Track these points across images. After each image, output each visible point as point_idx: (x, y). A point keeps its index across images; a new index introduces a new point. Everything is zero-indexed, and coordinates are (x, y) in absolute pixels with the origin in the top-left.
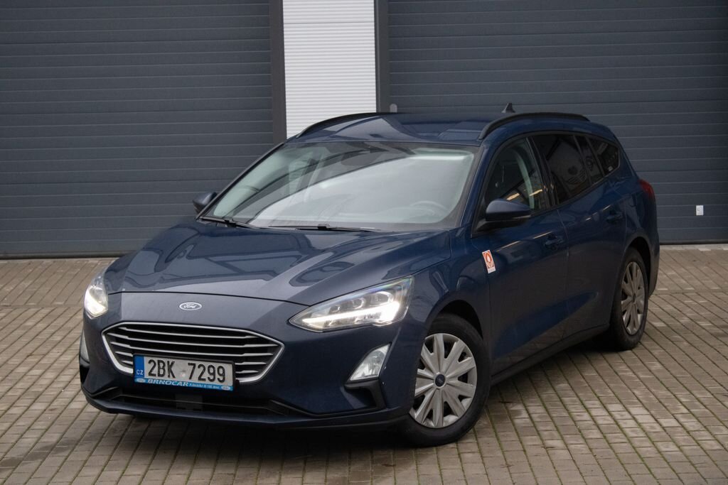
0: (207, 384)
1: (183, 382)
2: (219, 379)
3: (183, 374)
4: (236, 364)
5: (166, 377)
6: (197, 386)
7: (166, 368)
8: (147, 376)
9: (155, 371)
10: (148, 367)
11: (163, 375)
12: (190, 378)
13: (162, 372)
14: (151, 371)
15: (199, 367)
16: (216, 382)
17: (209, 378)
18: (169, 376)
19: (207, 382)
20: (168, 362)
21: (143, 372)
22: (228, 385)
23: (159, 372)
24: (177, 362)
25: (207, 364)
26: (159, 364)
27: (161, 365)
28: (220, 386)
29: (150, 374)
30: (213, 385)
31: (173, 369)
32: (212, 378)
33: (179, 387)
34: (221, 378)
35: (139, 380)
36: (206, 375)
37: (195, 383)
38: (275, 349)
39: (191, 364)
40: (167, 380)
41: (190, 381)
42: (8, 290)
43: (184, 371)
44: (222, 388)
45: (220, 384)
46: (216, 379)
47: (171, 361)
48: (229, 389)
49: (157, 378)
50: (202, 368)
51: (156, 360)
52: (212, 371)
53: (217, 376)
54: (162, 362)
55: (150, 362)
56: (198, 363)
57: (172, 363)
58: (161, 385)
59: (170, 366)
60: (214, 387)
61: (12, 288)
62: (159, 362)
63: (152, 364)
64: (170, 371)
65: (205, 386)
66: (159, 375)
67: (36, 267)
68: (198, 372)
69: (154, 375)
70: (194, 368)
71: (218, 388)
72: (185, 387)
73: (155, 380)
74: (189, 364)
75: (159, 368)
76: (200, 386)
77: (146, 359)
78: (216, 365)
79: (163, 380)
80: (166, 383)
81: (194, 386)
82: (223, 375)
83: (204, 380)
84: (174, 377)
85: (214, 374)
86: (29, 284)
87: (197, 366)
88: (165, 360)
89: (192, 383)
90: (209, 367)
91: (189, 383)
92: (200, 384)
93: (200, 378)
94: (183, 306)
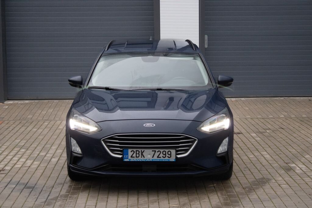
0: (162, 159)
1: (149, 159)
2: (168, 157)
3: (149, 155)
4: (177, 149)
5: (140, 158)
6: (157, 160)
7: (140, 154)
8: (130, 158)
9: (134, 155)
10: (130, 154)
11: (138, 157)
12: (153, 157)
13: (138, 155)
14: (132, 155)
15: (158, 152)
16: (167, 158)
17: (163, 157)
18: (141, 157)
19: (162, 158)
20: (141, 151)
21: (128, 156)
22: (173, 159)
23: (136, 155)
24: (146, 150)
25: (162, 150)
26: (136, 152)
27: (138, 152)
28: (169, 160)
29: (132, 157)
30: (165, 160)
32: (164, 156)
33: (147, 161)
34: (169, 156)
35: (125, 160)
36: (161, 155)
37: (156, 159)
39: (154, 151)
40: (140, 159)
41: (153, 158)
42: (44, 113)
43: (149, 154)
44: (170, 160)
45: (168, 159)
47: (143, 150)
48: (174, 160)
49: (135, 158)
50: (159, 152)
51: (135, 150)
53: (167, 155)
54: (138, 151)
55: (131, 151)
56: (157, 150)
57: (144, 151)
58: (138, 161)
60: (166, 160)
61: (45, 112)
62: (136, 151)
63: (133, 152)
64: (142, 154)
65: (161, 160)
66: (136, 157)
67: (52, 103)
68: (157, 154)
69: (134, 157)
70: (155, 152)
71: (168, 160)
72: (150, 161)
73: (135, 159)
74: (153, 151)
75: (136, 154)
76: (159, 160)
77: (130, 150)
78: (167, 150)
79: (139, 159)
80: (140, 160)
81: (155, 160)
82: (170, 155)
83: (160, 157)
84: (144, 157)
85: (165, 154)
86: (52, 110)
87: (157, 151)
88: (140, 150)
90: (163, 151)
91: (152, 159)
92: (158, 160)
93: (158, 157)
94: (145, 125)
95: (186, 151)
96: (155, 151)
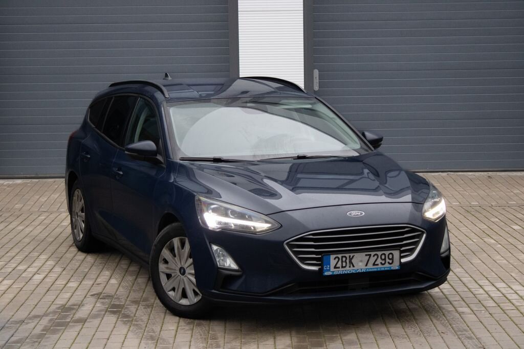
0: (380, 267)
1: (361, 269)
2: (389, 263)
3: (361, 263)
4: (401, 249)
5: (347, 268)
6: (373, 270)
7: (348, 261)
8: (332, 269)
9: (339, 264)
10: (333, 262)
11: (345, 267)
12: (366, 265)
13: (344, 264)
14: (336, 265)
15: (374, 256)
16: (387, 265)
17: (381, 263)
18: (350, 267)
19: (380, 266)
20: (350, 256)
21: (330, 267)
22: (396, 266)
23: (342, 264)
24: (356, 255)
25: (379, 253)
26: (342, 259)
27: (344, 259)
28: (390, 267)
29: (335, 267)
30: (385, 268)
31: (353, 261)
32: (383, 262)
33: (359, 273)
34: (391, 261)
35: (326, 274)
36: (379, 261)
37: (371, 268)
38: (420, 237)
39: (368, 255)
40: (349, 270)
41: (366, 267)
43: (361, 261)
44: (392, 268)
45: (389, 266)
46: (387, 262)
47: (352, 255)
48: (397, 268)
49: (341, 269)
50: (376, 257)
51: (340, 256)
52: (383, 257)
53: (387, 260)
54: (345, 257)
55: (335, 259)
56: (373, 253)
57: (353, 257)
58: (345, 274)
59: (351, 260)
60: (386, 269)
62: (342, 257)
63: (337, 259)
64: (351, 262)
65: (379, 269)
66: (342, 267)
68: (372, 260)
69: (339, 268)
70: (370, 257)
71: (389, 269)
72: (364, 272)
73: (340, 271)
74: (366, 255)
75: (342, 262)
76: (375, 270)
77: (332, 257)
78: (387, 253)
79: (346, 270)
80: (349, 272)
81: (370, 270)
82: (392, 259)
83: (377, 265)
84: (353, 266)
85: (385, 259)
87: (372, 256)
88: (347, 255)
89: (369, 269)
90: (382, 255)
91: (366, 269)
92: (375, 268)
93: (374, 264)
94: (350, 214)
95: (412, 251)
96: (370, 255)
